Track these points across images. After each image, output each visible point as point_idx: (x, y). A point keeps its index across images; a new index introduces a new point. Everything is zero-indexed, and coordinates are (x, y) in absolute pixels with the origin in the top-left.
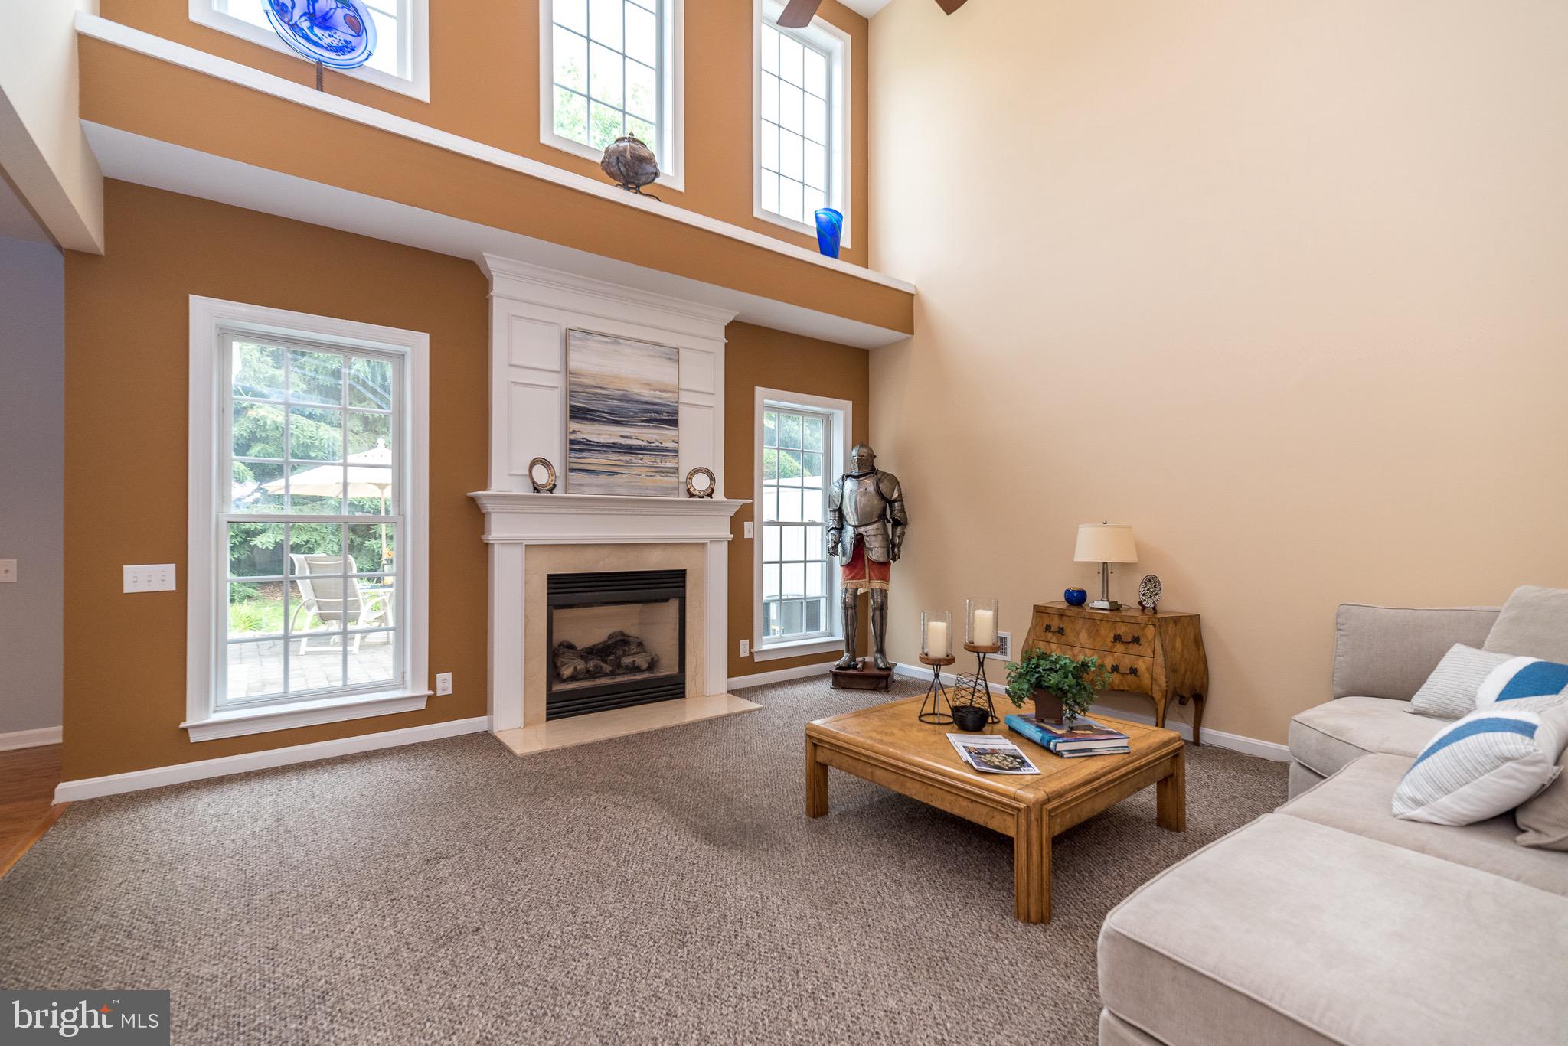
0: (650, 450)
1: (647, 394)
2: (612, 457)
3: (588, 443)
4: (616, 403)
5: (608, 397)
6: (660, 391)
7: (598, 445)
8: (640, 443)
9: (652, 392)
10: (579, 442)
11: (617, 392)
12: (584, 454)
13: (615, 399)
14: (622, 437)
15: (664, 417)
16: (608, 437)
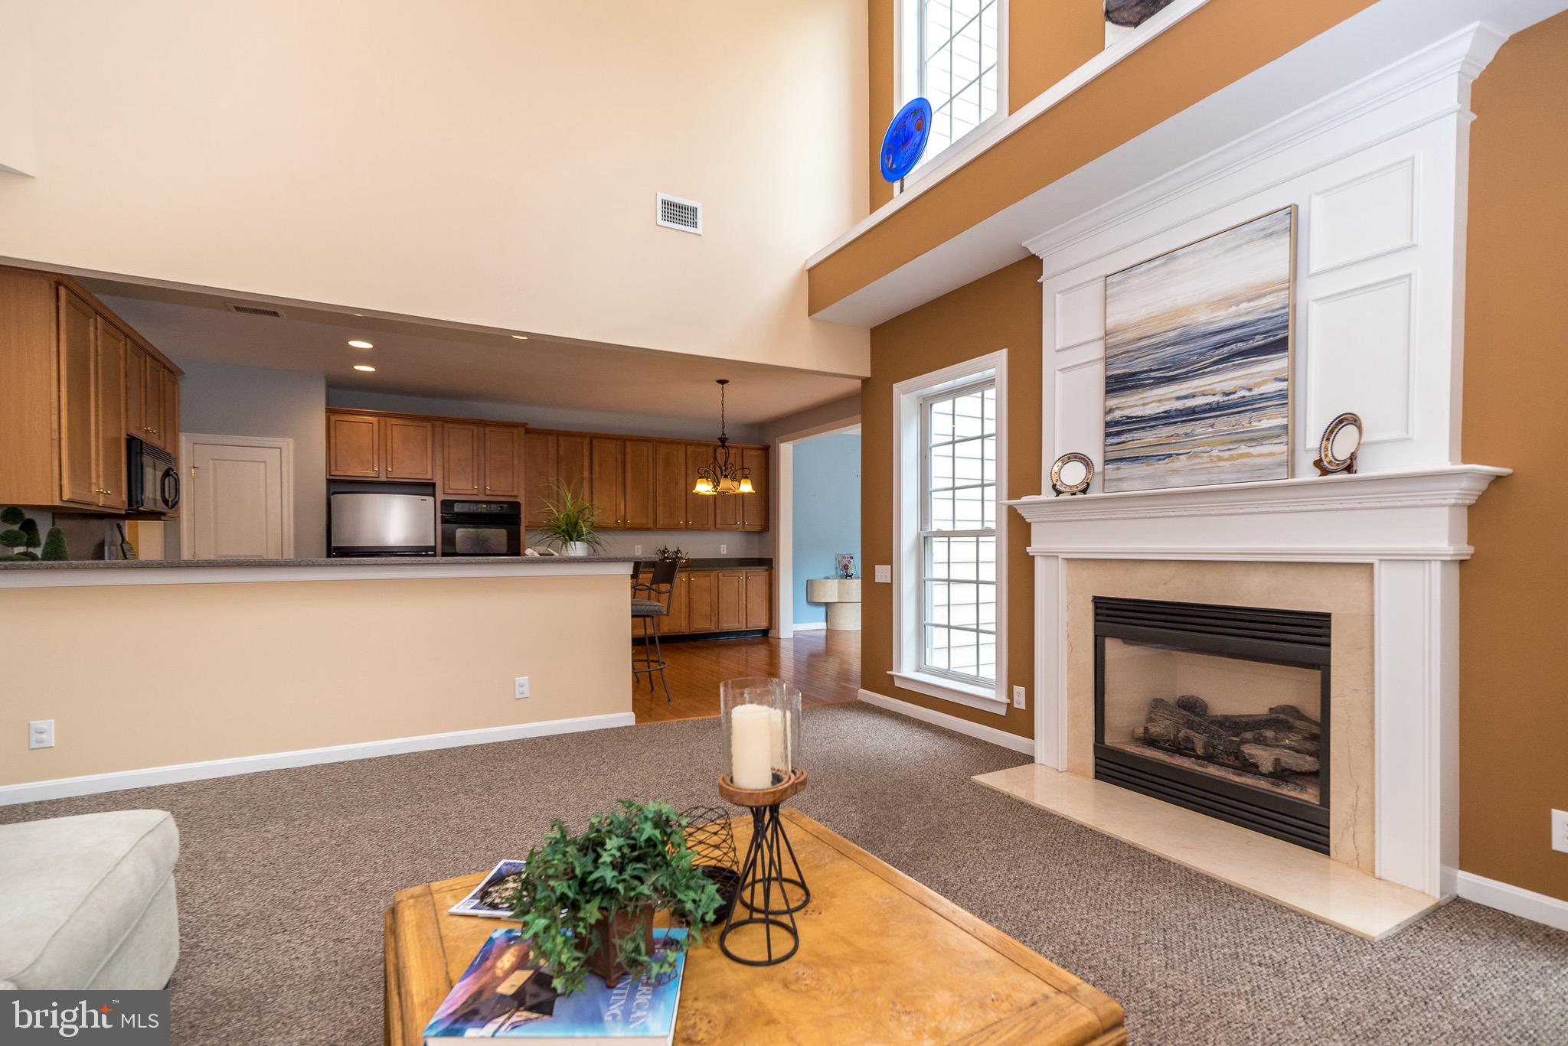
0: (1229, 407)
1: (1225, 317)
2: (1164, 432)
3: (1129, 420)
4: (1171, 350)
5: (1158, 346)
6: (1249, 301)
7: (1142, 419)
8: (1210, 399)
9: (1234, 308)
10: (1117, 423)
11: (1172, 334)
12: (1123, 438)
13: (1168, 346)
14: (1179, 398)
15: (1258, 341)
16: (1158, 404)
